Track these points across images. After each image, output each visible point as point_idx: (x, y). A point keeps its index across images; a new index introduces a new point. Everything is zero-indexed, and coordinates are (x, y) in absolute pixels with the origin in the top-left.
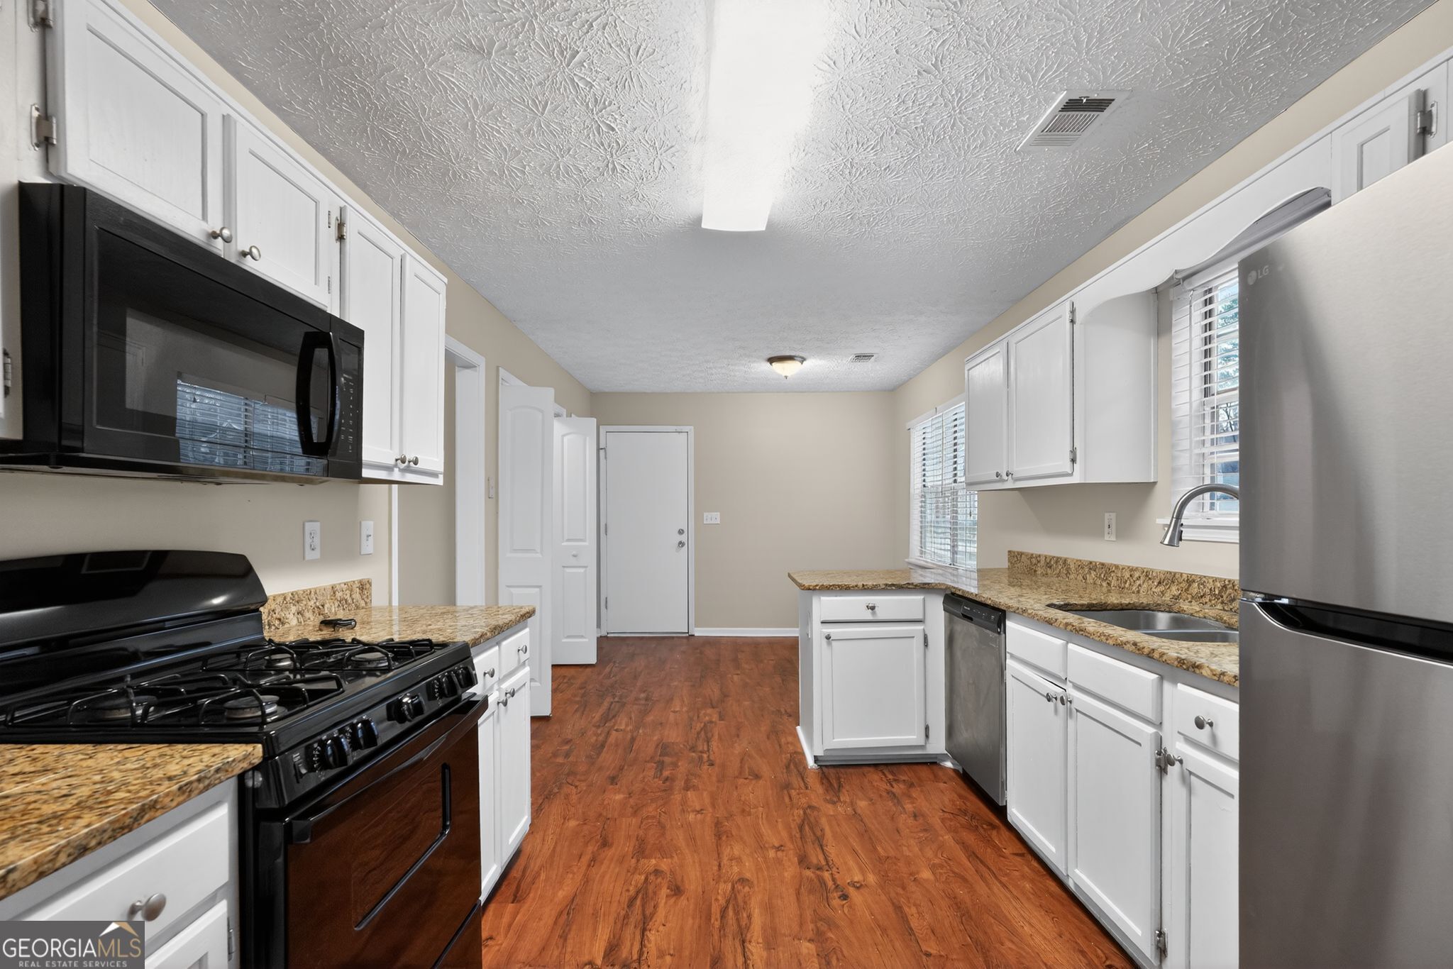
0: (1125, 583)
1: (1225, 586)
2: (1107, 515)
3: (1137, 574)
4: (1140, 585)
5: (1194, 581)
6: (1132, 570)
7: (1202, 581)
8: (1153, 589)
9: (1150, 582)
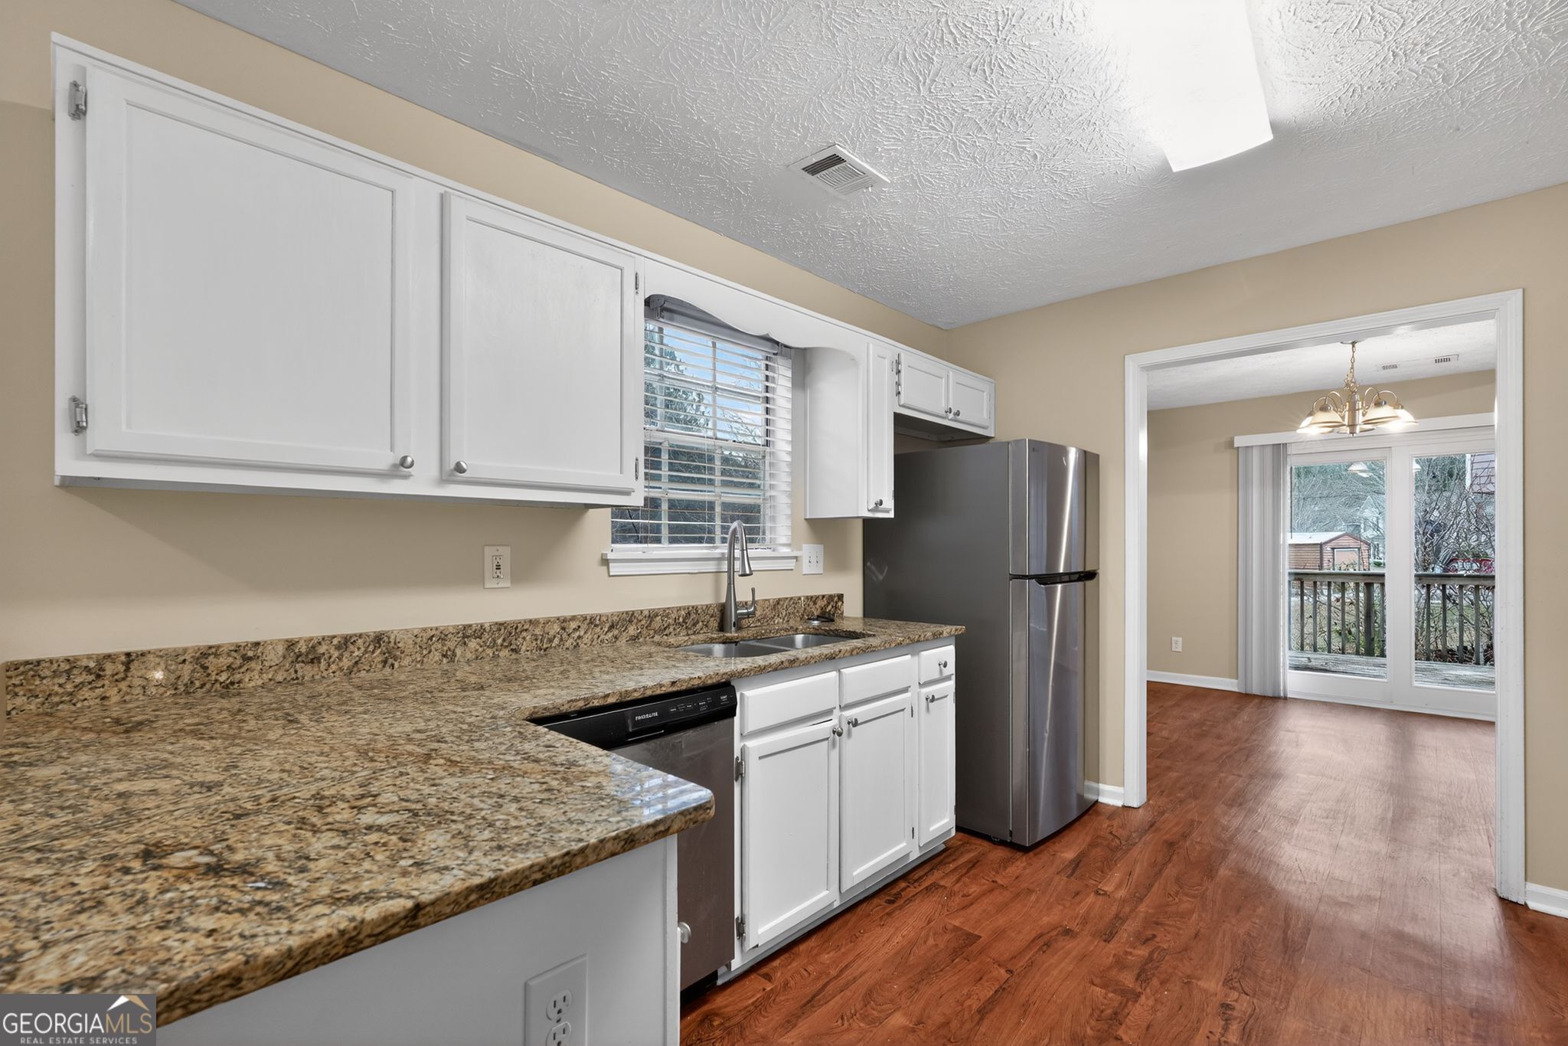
0: (551, 641)
1: (689, 613)
2: (489, 552)
3: (573, 625)
4: (579, 637)
5: (657, 615)
6: (564, 622)
7: (665, 613)
8: (602, 637)
9: (598, 630)
